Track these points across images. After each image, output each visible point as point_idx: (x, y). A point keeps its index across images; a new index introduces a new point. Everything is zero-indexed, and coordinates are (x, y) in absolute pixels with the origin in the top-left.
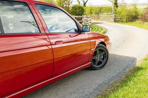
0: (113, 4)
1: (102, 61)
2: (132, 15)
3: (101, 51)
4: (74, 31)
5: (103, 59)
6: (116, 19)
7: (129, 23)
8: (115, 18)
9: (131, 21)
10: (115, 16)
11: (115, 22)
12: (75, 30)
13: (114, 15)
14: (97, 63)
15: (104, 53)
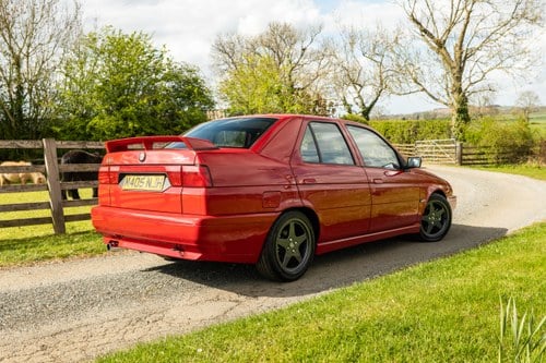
0: (455, 113)
1: (439, 225)
2: (515, 145)
3: (438, 207)
4: (392, 166)
5: (442, 222)
6: (464, 157)
7: (506, 167)
8: (462, 154)
9: (512, 162)
10: (462, 148)
11: (462, 164)
12: (394, 166)
13: (458, 144)
14: (429, 230)
15: (443, 210)
